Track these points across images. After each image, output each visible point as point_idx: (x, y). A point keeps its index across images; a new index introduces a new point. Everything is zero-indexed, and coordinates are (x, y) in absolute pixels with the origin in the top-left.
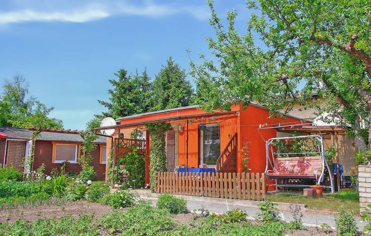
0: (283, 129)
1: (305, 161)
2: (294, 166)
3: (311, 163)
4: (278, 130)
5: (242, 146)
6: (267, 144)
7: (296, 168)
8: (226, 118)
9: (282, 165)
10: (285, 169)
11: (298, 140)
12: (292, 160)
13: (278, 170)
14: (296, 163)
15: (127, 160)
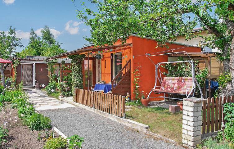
0: (172, 55)
1: (183, 81)
2: (174, 84)
3: (186, 82)
4: (169, 56)
5: (134, 69)
6: (157, 66)
7: (176, 85)
8: (125, 49)
9: (167, 83)
10: (168, 86)
11: (181, 64)
12: (173, 79)
13: (164, 86)
14: (176, 82)
15: (69, 77)
